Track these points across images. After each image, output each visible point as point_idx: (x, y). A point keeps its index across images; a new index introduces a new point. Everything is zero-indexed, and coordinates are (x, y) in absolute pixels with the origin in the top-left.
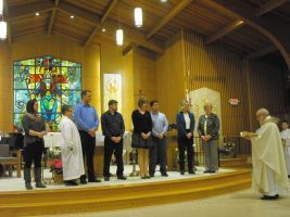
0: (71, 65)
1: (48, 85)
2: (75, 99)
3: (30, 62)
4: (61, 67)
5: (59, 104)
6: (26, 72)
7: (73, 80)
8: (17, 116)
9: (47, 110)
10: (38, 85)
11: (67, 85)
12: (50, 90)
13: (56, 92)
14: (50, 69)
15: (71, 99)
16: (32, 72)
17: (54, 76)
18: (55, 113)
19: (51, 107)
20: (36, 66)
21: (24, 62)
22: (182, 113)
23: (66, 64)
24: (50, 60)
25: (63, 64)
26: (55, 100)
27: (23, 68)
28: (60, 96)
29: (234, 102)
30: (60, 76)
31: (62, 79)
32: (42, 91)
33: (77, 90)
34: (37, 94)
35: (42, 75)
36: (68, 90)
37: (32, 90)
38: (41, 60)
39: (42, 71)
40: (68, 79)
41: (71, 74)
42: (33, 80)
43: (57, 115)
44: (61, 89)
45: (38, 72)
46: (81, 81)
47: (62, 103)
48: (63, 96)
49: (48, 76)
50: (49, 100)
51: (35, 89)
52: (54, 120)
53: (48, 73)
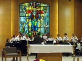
0: (45, 5)
2: (46, 21)
3: (26, 4)
4: (40, 6)
6: (25, 9)
7: (46, 13)
8: (21, 28)
9: (34, 26)
10: (30, 14)
11: (43, 15)
14: (36, 7)
16: (27, 9)
17: (37, 10)
19: (36, 25)
20: (29, 6)
21: (24, 4)
24: (36, 3)
26: (38, 21)
27: (23, 7)
30: (40, 10)
32: (31, 17)
33: (48, 17)
34: (29, 19)
35: (32, 10)
36: (44, 17)
37: (27, 17)
38: (32, 3)
39: (32, 8)
40: (43, 12)
41: (45, 10)
42: (28, 12)
43: (38, 28)
44: (40, 17)
45: (30, 9)
46: (49, 13)
47: (40, 23)
48: (41, 20)
50: (35, 22)
51: (29, 17)
52: (37, 30)
53: (35, 9)
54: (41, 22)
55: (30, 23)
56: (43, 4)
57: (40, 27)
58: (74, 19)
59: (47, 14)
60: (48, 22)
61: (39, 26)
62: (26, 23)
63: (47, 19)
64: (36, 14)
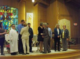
0: (14, 9)
1: (5, 16)
4: (10, 10)
5: (9, 23)
7: (15, 15)
9: (5, 25)
11: (13, 17)
12: (6, 18)
13: (9, 19)
14: (7, 10)
15: (14, 22)
17: (8, 13)
18: (8, 27)
19: (7, 25)
20: (1, 9)
22: (56, 28)
23: (12, 9)
24: (7, 7)
25: (11, 9)
26: (8, 22)
28: (10, 20)
29: (75, 24)
30: (10, 13)
31: (11, 14)
34: (1, 20)
35: (3, 13)
38: (3, 7)
40: (13, 14)
43: (9, 28)
44: (10, 18)
45: (2, 11)
46: (18, 15)
47: (10, 23)
48: (11, 21)
49: (6, 13)
50: (6, 22)
51: (1, 18)
52: (8, 29)
53: (6, 12)
56: (13, 8)
60: (17, 23)
61: (9, 26)
63: (16, 20)
64: (7, 16)
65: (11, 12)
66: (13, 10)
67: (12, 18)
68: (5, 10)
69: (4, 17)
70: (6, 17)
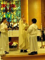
4: (13, 1)
5: (12, 15)
7: (18, 6)
9: (8, 18)
14: (9, 2)
15: (17, 14)
16: (2, 3)
18: (11, 19)
20: (3, 1)
26: (11, 14)
33: (19, 10)
34: (4, 12)
35: (6, 5)
36: (16, 10)
37: (2, 10)
39: (6, 3)
40: (16, 6)
41: (17, 4)
42: (2, 6)
44: (13, 10)
45: (4, 3)
48: (14, 13)
49: (8, 5)
50: (9, 14)
51: (3, 10)
54: (14, 15)
55: (5, 15)
57: (13, 19)
58: (42, 11)
59: (18, 8)
60: (19, 15)
62: (1, 15)
63: (19, 12)
65: (14, 4)
66: (16, 1)
67: (15, 10)
68: (7, 2)
69: (7, 9)
70: (8, 9)
